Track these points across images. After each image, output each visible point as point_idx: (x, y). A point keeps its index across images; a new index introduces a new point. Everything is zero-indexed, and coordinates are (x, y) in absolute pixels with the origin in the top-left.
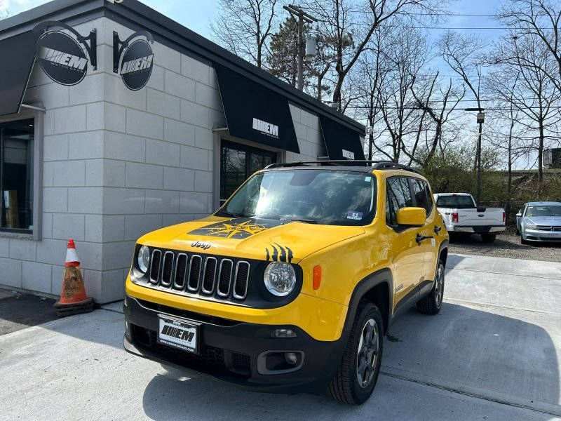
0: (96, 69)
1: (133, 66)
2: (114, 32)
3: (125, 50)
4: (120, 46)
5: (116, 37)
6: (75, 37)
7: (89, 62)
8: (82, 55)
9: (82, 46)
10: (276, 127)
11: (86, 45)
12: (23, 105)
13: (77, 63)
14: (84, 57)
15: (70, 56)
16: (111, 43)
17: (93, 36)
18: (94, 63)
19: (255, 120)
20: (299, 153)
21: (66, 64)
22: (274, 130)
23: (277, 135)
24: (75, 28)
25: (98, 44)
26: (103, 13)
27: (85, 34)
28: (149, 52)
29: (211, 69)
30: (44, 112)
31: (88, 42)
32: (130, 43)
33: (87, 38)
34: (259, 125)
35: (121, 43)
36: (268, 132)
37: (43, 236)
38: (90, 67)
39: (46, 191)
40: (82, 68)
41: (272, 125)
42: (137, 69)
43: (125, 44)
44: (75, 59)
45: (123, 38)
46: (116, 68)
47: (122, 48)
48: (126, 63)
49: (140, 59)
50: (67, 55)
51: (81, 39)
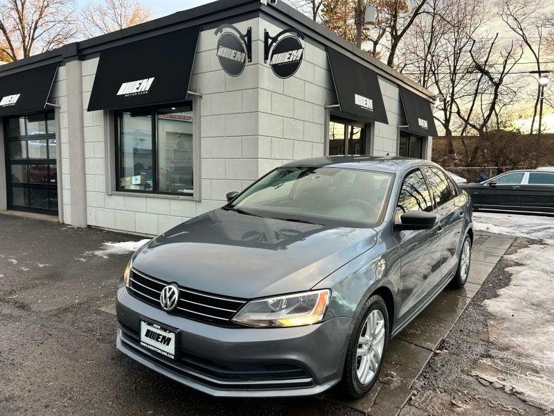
1: (281, 58)
2: (265, 30)
4: (270, 41)
5: (267, 35)
8: (242, 51)
11: (245, 41)
12: (189, 92)
13: (240, 57)
14: (244, 52)
15: (236, 52)
16: (263, 39)
18: (250, 57)
19: (356, 96)
20: (388, 124)
21: (233, 59)
22: (369, 104)
23: (372, 108)
25: (253, 39)
28: (299, 47)
30: (201, 96)
31: (246, 38)
32: (279, 38)
33: (245, 36)
34: (360, 100)
35: (271, 38)
36: (366, 106)
37: (203, 198)
39: (204, 161)
40: (242, 61)
41: (368, 100)
42: (286, 61)
43: (275, 39)
44: (239, 53)
45: (272, 35)
46: (266, 58)
47: (272, 43)
48: (275, 56)
49: (291, 52)
50: (234, 51)
51: (243, 37)
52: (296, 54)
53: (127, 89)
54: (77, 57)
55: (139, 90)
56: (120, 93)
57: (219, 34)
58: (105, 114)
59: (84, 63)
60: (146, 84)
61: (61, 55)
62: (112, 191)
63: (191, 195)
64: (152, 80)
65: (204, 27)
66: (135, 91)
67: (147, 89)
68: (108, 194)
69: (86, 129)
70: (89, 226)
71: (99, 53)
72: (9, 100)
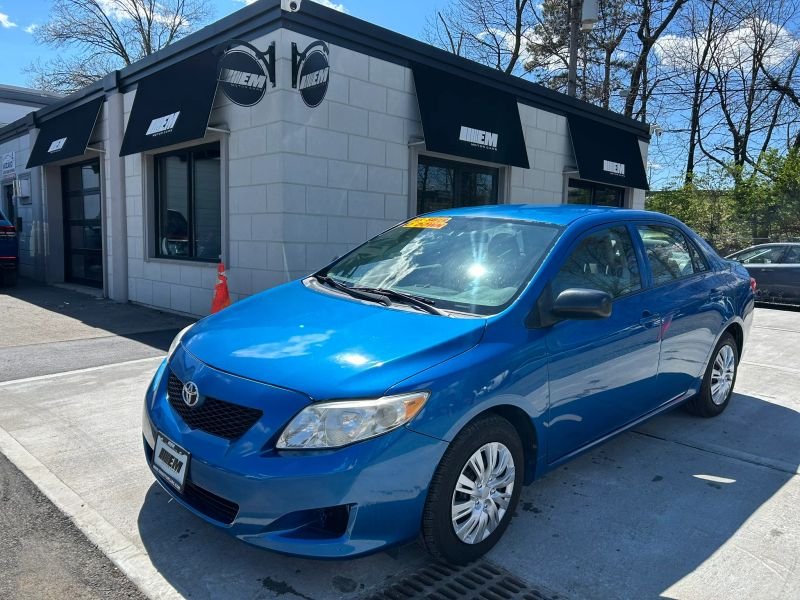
0: (274, 86)
1: (310, 81)
2: (293, 43)
3: (303, 62)
4: (298, 58)
5: (294, 48)
6: (253, 54)
8: (260, 73)
9: (261, 62)
10: (495, 136)
11: (265, 61)
12: (209, 128)
13: (256, 81)
14: (263, 74)
15: (249, 74)
17: (272, 50)
18: (273, 80)
19: (464, 129)
20: (528, 167)
21: (245, 84)
22: (492, 140)
23: (495, 145)
24: (252, 43)
25: (276, 58)
26: (280, 23)
27: (263, 48)
28: (325, 65)
29: (408, 71)
31: (267, 57)
32: (308, 55)
33: (266, 54)
34: (468, 134)
35: (299, 54)
36: (482, 143)
37: (231, 264)
38: (269, 84)
39: (232, 217)
40: (261, 86)
41: (488, 134)
42: (314, 83)
43: (303, 56)
44: (254, 77)
45: (301, 50)
46: (294, 82)
47: (300, 61)
48: (304, 78)
49: (317, 73)
50: (245, 74)
51: (260, 55)
52: (322, 75)
53: (155, 127)
54: (117, 90)
55: (165, 128)
56: (149, 132)
58: (142, 157)
59: (125, 96)
60: (172, 120)
61: (102, 89)
62: (150, 256)
63: (220, 261)
64: (177, 114)
66: (162, 129)
67: (172, 126)
68: (145, 259)
69: (127, 179)
70: (130, 301)
71: (137, 85)
72: (57, 145)
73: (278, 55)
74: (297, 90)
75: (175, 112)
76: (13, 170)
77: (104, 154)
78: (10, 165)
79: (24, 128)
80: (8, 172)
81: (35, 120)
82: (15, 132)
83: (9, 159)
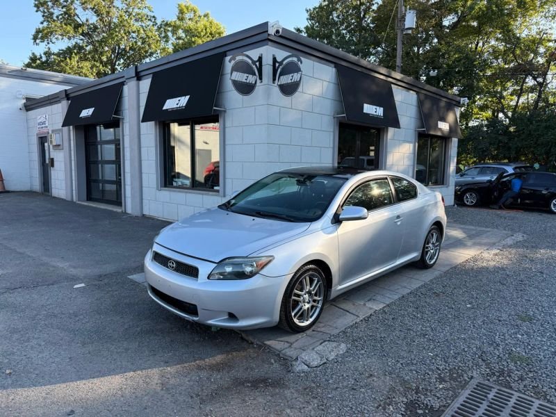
0: (262, 82)
1: (286, 79)
2: (273, 55)
3: (281, 67)
4: (277, 65)
5: (275, 60)
6: (250, 62)
7: (258, 79)
10: (382, 109)
11: (256, 66)
12: (215, 108)
13: (251, 79)
14: (255, 75)
15: (248, 75)
16: (271, 63)
17: (260, 59)
18: (261, 79)
19: (365, 105)
21: (245, 81)
22: (379, 111)
23: (382, 115)
25: (263, 64)
26: (266, 42)
28: (299, 70)
29: (334, 69)
30: (225, 111)
31: (258, 64)
32: (284, 63)
33: (257, 61)
34: (369, 109)
35: (278, 62)
36: (375, 114)
37: (226, 194)
38: (258, 81)
39: (227, 164)
40: (254, 83)
41: (378, 108)
42: (290, 81)
43: (281, 63)
44: (250, 76)
45: (279, 59)
46: (274, 80)
47: (279, 66)
49: (292, 75)
50: (246, 75)
51: (254, 62)
52: (296, 77)
53: (171, 104)
54: (135, 78)
55: (178, 106)
56: (165, 108)
57: (233, 62)
58: (156, 124)
59: (141, 82)
60: (183, 101)
61: (123, 77)
62: (161, 187)
63: (218, 191)
64: (188, 97)
65: (228, 53)
66: (175, 106)
67: (184, 105)
68: (157, 189)
69: (141, 136)
70: (144, 215)
71: (151, 75)
72: (86, 113)
73: (264, 63)
74: (276, 85)
75: (186, 96)
76: (47, 127)
77: (123, 119)
78: (44, 123)
79: (58, 99)
80: (42, 128)
81: (67, 95)
82: (48, 102)
83: (42, 120)
